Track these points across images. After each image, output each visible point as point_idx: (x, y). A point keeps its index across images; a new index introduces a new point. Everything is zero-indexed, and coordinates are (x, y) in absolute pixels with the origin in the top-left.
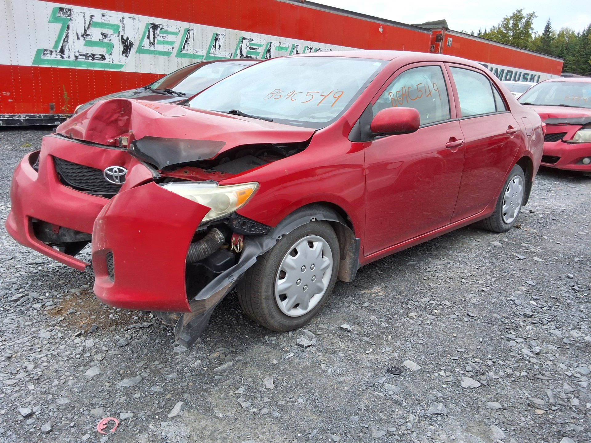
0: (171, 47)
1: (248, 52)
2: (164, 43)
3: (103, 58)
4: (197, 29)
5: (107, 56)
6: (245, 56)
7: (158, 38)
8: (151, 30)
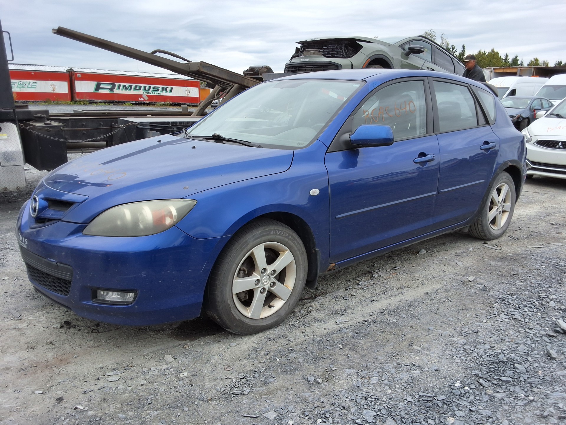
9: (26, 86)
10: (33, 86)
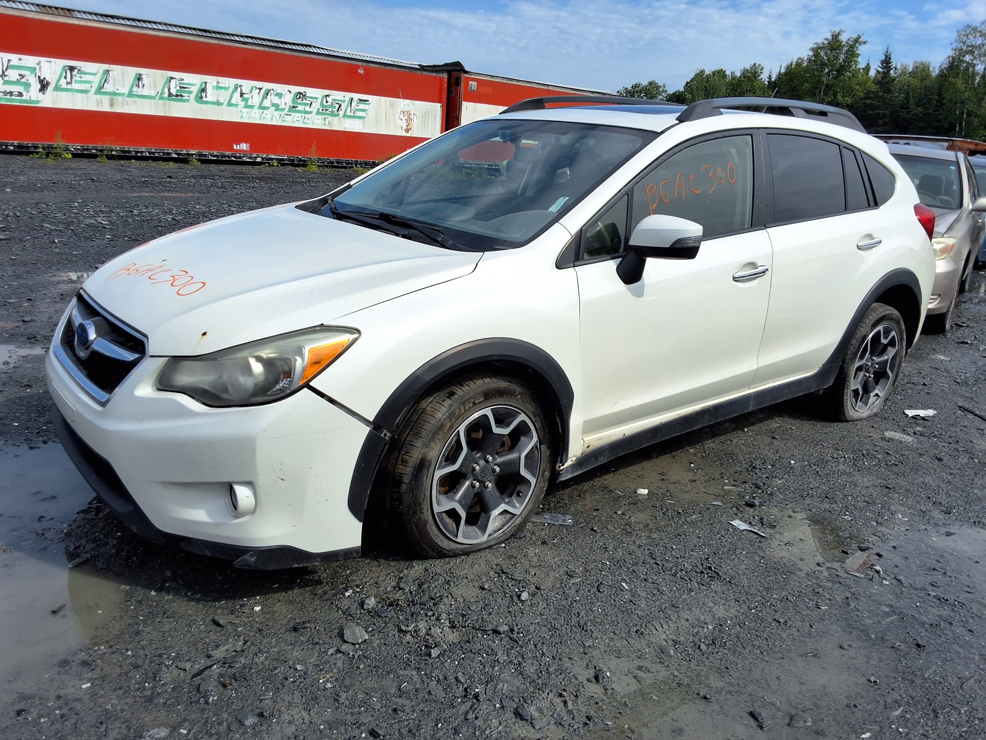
0: (89, 86)
1: (177, 91)
2: (81, 82)
3: (20, 94)
4: (117, 71)
5: (24, 93)
6: (174, 94)
7: (75, 78)
8: (68, 71)
9: (341, 113)
10: (358, 114)
